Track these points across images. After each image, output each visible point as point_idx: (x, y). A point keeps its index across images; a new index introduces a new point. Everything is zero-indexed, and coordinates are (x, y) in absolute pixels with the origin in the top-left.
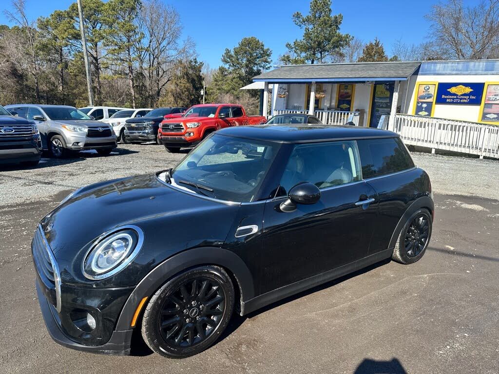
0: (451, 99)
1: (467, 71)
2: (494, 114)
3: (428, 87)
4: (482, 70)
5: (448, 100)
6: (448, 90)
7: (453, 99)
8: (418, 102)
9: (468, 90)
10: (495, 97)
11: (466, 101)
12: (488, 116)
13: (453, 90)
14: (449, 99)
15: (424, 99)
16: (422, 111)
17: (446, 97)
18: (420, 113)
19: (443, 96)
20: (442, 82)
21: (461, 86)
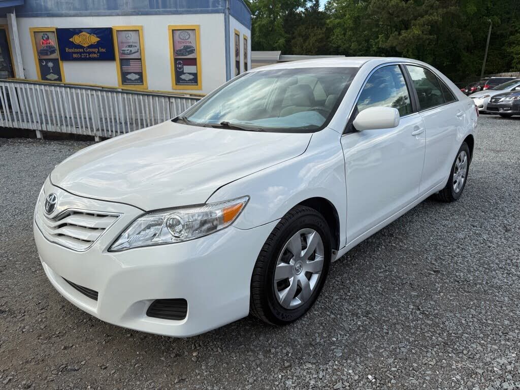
0: (77, 53)
1: (87, 9)
2: (135, 73)
3: (46, 36)
4: (104, 9)
5: (75, 56)
6: (71, 40)
7: (81, 53)
8: (40, 61)
9: (94, 39)
10: (130, 49)
11: (95, 56)
12: (129, 77)
13: (76, 39)
14: (75, 53)
15: (47, 55)
16: (50, 73)
17: (71, 50)
18: (49, 77)
19: (67, 50)
20: (59, 28)
21: (84, 33)
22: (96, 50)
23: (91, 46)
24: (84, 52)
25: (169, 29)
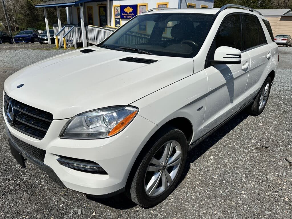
0: (126, 16)
6: (124, 10)
8: (115, 19)
9: (131, 10)
11: (131, 17)
13: (126, 10)
15: (117, 16)
18: (117, 25)
19: (123, 14)
20: (122, 5)
21: (128, 7)
22: (131, 14)
23: (130, 13)
24: (128, 15)
25: (157, 5)
